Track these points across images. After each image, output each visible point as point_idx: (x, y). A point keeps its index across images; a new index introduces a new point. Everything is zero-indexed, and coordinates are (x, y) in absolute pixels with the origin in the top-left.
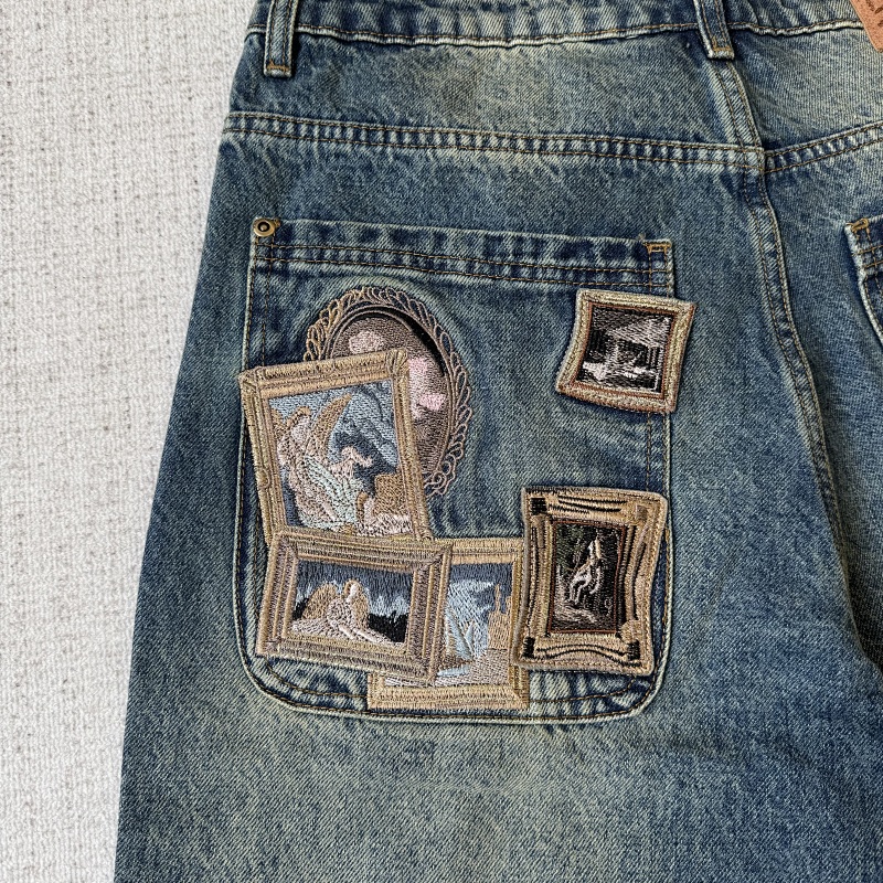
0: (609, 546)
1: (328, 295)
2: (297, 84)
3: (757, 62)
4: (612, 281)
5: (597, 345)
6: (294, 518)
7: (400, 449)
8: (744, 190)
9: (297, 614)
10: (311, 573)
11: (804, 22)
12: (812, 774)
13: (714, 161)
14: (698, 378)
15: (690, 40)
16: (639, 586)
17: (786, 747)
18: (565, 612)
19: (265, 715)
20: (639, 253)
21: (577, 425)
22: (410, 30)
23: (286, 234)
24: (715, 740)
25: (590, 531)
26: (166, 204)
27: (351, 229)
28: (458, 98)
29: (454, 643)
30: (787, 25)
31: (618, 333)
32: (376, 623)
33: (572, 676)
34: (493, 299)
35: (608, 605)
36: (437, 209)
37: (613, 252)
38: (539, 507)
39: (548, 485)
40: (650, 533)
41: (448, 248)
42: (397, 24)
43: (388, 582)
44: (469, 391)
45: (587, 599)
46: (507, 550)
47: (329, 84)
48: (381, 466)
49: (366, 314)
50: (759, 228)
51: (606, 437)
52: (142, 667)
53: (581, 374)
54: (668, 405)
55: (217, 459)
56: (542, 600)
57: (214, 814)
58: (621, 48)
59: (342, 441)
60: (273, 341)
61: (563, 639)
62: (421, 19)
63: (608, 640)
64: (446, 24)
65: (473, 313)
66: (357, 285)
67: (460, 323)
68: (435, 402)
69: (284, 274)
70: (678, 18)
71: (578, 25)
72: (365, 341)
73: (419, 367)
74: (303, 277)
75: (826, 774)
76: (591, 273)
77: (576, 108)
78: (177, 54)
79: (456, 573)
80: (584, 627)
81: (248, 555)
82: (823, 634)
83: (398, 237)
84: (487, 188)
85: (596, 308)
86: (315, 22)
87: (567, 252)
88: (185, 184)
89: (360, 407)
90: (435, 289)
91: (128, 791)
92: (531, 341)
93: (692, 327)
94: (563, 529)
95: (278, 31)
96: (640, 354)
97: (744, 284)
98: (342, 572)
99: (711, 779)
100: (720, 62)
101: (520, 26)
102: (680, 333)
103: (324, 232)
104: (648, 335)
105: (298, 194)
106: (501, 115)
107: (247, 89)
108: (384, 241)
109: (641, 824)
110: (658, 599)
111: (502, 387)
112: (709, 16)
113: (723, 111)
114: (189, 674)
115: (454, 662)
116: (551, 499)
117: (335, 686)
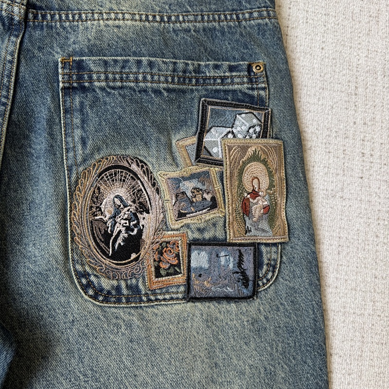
8: (13, 27)
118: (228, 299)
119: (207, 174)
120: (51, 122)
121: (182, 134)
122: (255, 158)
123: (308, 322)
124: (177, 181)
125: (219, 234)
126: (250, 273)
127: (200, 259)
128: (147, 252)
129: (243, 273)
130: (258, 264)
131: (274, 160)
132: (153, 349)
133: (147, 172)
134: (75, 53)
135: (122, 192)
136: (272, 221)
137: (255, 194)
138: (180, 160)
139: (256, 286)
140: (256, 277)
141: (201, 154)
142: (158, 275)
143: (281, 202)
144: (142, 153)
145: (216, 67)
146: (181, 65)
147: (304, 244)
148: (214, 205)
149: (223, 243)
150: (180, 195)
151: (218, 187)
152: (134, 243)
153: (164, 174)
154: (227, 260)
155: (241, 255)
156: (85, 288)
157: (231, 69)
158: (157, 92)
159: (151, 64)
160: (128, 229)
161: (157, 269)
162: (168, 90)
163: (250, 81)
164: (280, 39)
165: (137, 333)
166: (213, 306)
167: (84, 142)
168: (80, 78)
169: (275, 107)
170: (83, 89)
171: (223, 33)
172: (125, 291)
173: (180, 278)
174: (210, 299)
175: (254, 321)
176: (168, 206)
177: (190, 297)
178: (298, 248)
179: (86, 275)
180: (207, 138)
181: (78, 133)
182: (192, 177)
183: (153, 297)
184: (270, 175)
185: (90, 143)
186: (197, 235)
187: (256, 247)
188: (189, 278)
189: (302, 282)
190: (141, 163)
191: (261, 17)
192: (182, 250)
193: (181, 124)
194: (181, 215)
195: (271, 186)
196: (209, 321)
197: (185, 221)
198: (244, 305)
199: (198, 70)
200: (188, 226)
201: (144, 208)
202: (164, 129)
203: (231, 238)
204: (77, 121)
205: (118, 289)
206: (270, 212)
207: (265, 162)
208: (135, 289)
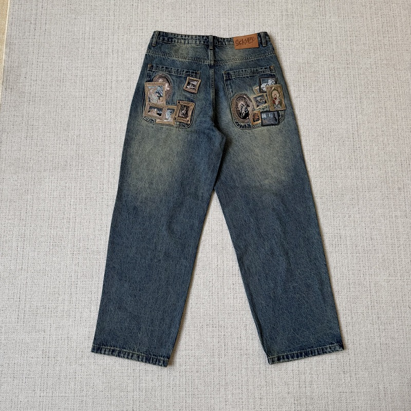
0: (187, 109)
1: (157, 74)
2: (156, 47)
3: (217, 50)
4: (192, 76)
5: (189, 84)
6: (150, 101)
7: (163, 94)
8: (211, 67)
9: (149, 112)
10: (151, 107)
11: (226, 44)
12: (206, 135)
13: (207, 62)
14: (201, 89)
15: (208, 46)
16: (190, 113)
17: (204, 133)
18: (180, 115)
19: (144, 123)
20: (196, 73)
21: (185, 93)
22: (172, 41)
23: (152, 66)
24: (196, 132)
25: (185, 106)
26: (138, 61)
27: (161, 66)
28: (177, 51)
29: (167, 117)
30: (223, 45)
31: (192, 83)
32: (158, 114)
33: (180, 123)
34: (177, 77)
35: (186, 115)
36: (172, 65)
37: (193, 73)
38: (179, 102)
39: (181, 100)
40: (192, 108)
41: (172, 70)
42: (170, 40)
43: (160, 109)
44: (172, 88)
45: (183, 114)
46: (175, 107)
47: (160, 48)
48: (161, 96)
49: (161, 77)
50: (212, 71)
51: (188, 95)
52: (130, 115)
53: (186, 87)
54: (196, 92)
55: (141, 93)
56: (178, 113)
57: (137, 133)
58: (199, 46)
59: (156, 92)
60: (149, 79)
61: (179, 118)
62: (173, 40)
63: (185, 119)
64: (176, 41)
65: (174, 78)
66: (160, 73)
67: (173, 79)
68: (168, 89)
69: (152, 71)
70: (207, 43)
71: (194, 43)
72: (161, 80)
73: (167, 85)
74: (154, 72)
75: (207, 135)
76: (189, 75)
77: (191, 53)
78: (141, 41)
79: (168, 109)
80: (183, 117)
81: (144, 105)
82: (208, 119)
83: (166, 68)
84: (178, 63)
85: (189, 79)
86: (159, 39)
87: (187, 72)
88: (140, 59)
89: (159, 88)
90: (170, 75)
91: (127, 128)
92: (181, 82)
93: (201, 83)
94: (182, 105)
95: (154, 40)
96: (194, 86)
97: (208, 78)
98: (155, 108)
99: (195, 136)
100: (211, 49)
101: (186, 42)
102: (199, 83)
103: (157, 66)
104: (195, 83)
105: (154, 61)
106: (182, 54)
107: (150, 47)
108: (164, 68)
109: (186, 140)
110: (192, 115)
111: (177, 88)
112: (211, 43)
113: (210, 56)
114: (136, 117)
115: (167, 119)
116: (181, 102)
117: (152, 120)
118: (272, 125)
119: (263, 95)
120: (223, 88)
121: (255, 86)
122: (274, 89)
123: (293, 128)
124: (256, 98)
125: (268, 110)
126: (277, 118)
127: (264, 116)
128: (251, 117)
129: (275, 118)
130: (279, 116)
131: (279, 89)
132: (256, 138)
133: (248, 97)
134: (227, 71)
135: (242, 103)
136: (281, 105)
137: (276, 99)
138: (256, 93)
139: (279, 121)
140: (279, 119)
141: (261, 90)
142: (254, 122)
143: (283, 99)
144: (246, 92)
145: (261, 69)
146: (252, 70)
147: (290, 110)
148: (266, 102)
149: (269, 111)
150: (257, 101)
151: (266, 98)
152: (247, 115)
153: (252, 97)
154: (271, 115)
155: (274, 114)
156: (238, 125)
157: (265, 68)
158: (247, 77)
159: (245, 71)
160: (245, 111)
161: (254, 120)
162: (250, 76)
163: (271, 71)
164: (277, 59)
165: (251, 135)
166: (269, 127)
167: (232, 92)
168: (229, 76)
169: (278, 76)
170: (230, 79)
171: (262, 60)
172: (247, 126)
173: (260, 121)
174: (268, 125)
175: (279, 129)
176: (254, 104)
177: (263, 125)
178: (289, 111)
179: (237, 123)
180: (262, 86)
181: (230, 90)
182: (259, 96)
183: (254, 127)
184: (279, 93)
185: (234, 92)
186: (262, 110)
187: (278, 111)
188: (262, 121)
189: (291, 119)
190: (246, 95)
191: (271, 54)
192: (259, 115)
193: (255, 84)
194: (258, 106)
195: (279, 96)
196: (268, 130)
197: (259, 107)
198: (276, 126)
199: (257, 70)
200: (260, 108)
201: (248, 106)
202: (250, 86)
203: (271, 110)
204: (230, 87)
205: (245, 125)
206: (280, 103)
207: (277, 91)
208: (249, 125)
